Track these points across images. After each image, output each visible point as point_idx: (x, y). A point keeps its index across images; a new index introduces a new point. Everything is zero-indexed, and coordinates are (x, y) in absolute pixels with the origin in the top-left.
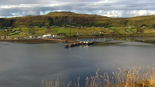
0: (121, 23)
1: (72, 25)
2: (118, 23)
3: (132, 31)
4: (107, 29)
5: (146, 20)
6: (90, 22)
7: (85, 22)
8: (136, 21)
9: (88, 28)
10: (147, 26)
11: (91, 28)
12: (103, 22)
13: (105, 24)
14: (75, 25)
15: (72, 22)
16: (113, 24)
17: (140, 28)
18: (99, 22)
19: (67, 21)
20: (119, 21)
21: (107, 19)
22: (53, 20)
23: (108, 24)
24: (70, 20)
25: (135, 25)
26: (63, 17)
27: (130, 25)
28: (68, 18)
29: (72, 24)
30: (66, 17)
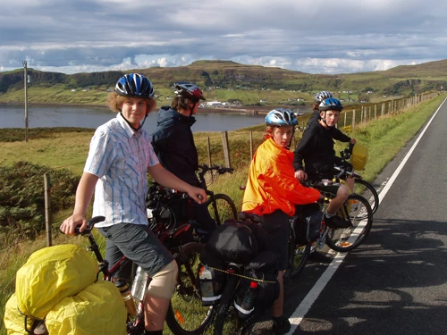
0: (328, 84)
1: (244, 86)
2: (323, 84)
3: (350, 99)
4: (306, 94)
5: (372, 80)
6: (275, 81)
7: (266, 81)
8: (354, 82)
9: (273, 92)
10: (375, 91)
11: (279, 92)
12: (296, 82)
13: (301, 85)
14: (249, 86)
15: (243, 80)
16: (315, 86)
17: (363, 94)
18: (291, 82)
19: (234, 79)
20: (324, 80)
21: (302, 76)
22: (211, 76)
23: (306, 85)
24: (239, 76)
25: (354, 89)
26: (227, 72)
27: (345, 87)
28: (235, 74)
29: (245, 83)
30: (232, 71)
